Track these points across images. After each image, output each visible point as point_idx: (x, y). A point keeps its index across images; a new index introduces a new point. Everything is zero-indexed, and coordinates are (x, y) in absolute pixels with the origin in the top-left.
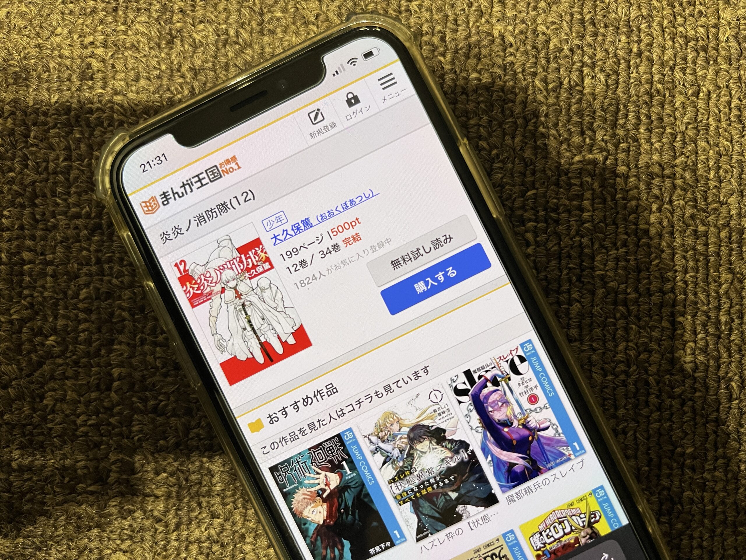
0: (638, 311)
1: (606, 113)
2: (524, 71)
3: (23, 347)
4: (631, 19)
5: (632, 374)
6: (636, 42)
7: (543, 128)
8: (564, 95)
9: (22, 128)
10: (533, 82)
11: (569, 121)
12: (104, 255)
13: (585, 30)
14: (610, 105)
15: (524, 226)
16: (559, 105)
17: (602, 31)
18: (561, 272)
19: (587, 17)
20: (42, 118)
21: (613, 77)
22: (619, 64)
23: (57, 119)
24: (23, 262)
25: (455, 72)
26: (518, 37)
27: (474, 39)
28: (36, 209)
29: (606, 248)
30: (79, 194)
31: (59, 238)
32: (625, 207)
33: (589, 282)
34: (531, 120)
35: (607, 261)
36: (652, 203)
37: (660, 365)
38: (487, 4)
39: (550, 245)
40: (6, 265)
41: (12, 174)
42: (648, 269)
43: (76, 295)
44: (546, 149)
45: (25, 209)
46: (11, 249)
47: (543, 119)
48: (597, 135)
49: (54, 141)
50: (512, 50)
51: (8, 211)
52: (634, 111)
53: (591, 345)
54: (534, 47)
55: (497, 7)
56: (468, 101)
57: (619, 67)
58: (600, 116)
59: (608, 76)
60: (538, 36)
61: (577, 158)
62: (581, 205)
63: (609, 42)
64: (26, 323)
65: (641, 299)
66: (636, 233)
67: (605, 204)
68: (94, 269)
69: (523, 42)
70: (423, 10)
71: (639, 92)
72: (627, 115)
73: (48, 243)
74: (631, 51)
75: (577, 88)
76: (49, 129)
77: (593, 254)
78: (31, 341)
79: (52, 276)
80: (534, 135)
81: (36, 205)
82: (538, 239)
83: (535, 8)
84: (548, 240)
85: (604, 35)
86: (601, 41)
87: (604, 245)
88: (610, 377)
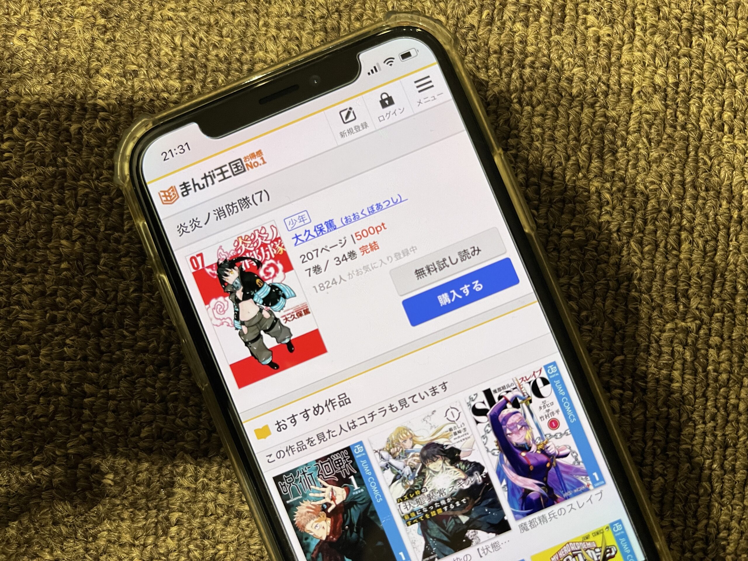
0: (722, 487)
1: (702, 280)
2: (618, 230)
3: (78, 483)
4: (733, 184)
5: (711, 552)
6: (737, 208)
7: (636, 291)
8: (659, 258)
9: (92, 253)
10: (628, 242)
11: (663, 287)
12: (169, 394)
13: (685, 193)
14: (707, 272)
15: (610, 391)
16: (653, 269)
17: (703, 194)
18: (646, 443)
19: (689, 179)
20: (113, 245)
21: (712, 243)
22: (719, 230)
23: (128, 247)
24: (85, 395)
25: (548, 228)
26: (615, 196)
27: (570, 193)
28: (102, 340)
29: (694, 422)
30: (147, 328)
31: (123, 372)
32: (716, 380)
33: (674, 456)
34: (623, 282)
35: (695, 435)
36: (743, 377)
37: (738, 544)
38: (584, 159)
39: (636, 414)
40: (65, 396)
41: (78, 301)
42: (735, 445)
43: (138, 433)
44: (638, 314)
45: (89, 339)
46: (71, 379)
47: (636, 282)
48: (691, 302)
49: (124, 269)
50: (608, 208)
51: (71, 340)
52: (731, 281)
53: (672, 521)
54: (631, 207)
55: (595, 163)
56: (559, 257)
57: (718, 233)
58: (696, 283)
59: (707, 242)
60: (635, 195)
61: (669, 326)
62: (670, 375)
63: (709, 206)
64: (83, 458)
65: (726, 477)
66: (726, 408)
67: (696, 375)
68: (158, 407)
69: (621, 201)
70: (518, 160)
71: (737, 261)
72: (723, 285)
73: (112, 376)
74: (731, 217)
75: (674, 252)
76: (121, 257)
77: (680, 426)
78: (87, 478)
79: (113, 411)
80: (626, 298)
81: (101, 335)
82: (623, 407)
83: (635, 166)
84: (634, 408)
85: (704, 199)
86: (701, 206)
87: (692, 417)
88: (688, 555)
